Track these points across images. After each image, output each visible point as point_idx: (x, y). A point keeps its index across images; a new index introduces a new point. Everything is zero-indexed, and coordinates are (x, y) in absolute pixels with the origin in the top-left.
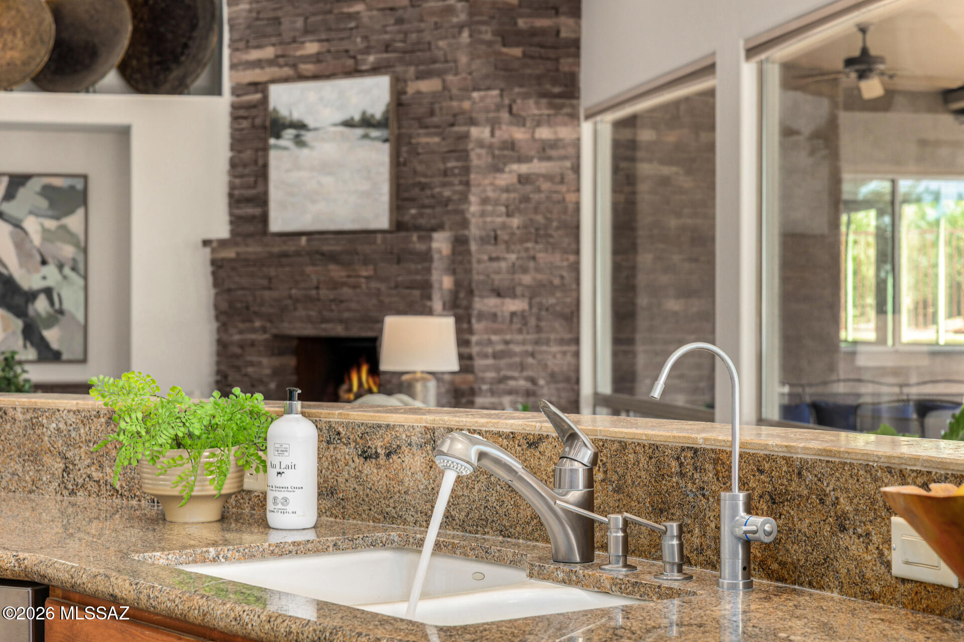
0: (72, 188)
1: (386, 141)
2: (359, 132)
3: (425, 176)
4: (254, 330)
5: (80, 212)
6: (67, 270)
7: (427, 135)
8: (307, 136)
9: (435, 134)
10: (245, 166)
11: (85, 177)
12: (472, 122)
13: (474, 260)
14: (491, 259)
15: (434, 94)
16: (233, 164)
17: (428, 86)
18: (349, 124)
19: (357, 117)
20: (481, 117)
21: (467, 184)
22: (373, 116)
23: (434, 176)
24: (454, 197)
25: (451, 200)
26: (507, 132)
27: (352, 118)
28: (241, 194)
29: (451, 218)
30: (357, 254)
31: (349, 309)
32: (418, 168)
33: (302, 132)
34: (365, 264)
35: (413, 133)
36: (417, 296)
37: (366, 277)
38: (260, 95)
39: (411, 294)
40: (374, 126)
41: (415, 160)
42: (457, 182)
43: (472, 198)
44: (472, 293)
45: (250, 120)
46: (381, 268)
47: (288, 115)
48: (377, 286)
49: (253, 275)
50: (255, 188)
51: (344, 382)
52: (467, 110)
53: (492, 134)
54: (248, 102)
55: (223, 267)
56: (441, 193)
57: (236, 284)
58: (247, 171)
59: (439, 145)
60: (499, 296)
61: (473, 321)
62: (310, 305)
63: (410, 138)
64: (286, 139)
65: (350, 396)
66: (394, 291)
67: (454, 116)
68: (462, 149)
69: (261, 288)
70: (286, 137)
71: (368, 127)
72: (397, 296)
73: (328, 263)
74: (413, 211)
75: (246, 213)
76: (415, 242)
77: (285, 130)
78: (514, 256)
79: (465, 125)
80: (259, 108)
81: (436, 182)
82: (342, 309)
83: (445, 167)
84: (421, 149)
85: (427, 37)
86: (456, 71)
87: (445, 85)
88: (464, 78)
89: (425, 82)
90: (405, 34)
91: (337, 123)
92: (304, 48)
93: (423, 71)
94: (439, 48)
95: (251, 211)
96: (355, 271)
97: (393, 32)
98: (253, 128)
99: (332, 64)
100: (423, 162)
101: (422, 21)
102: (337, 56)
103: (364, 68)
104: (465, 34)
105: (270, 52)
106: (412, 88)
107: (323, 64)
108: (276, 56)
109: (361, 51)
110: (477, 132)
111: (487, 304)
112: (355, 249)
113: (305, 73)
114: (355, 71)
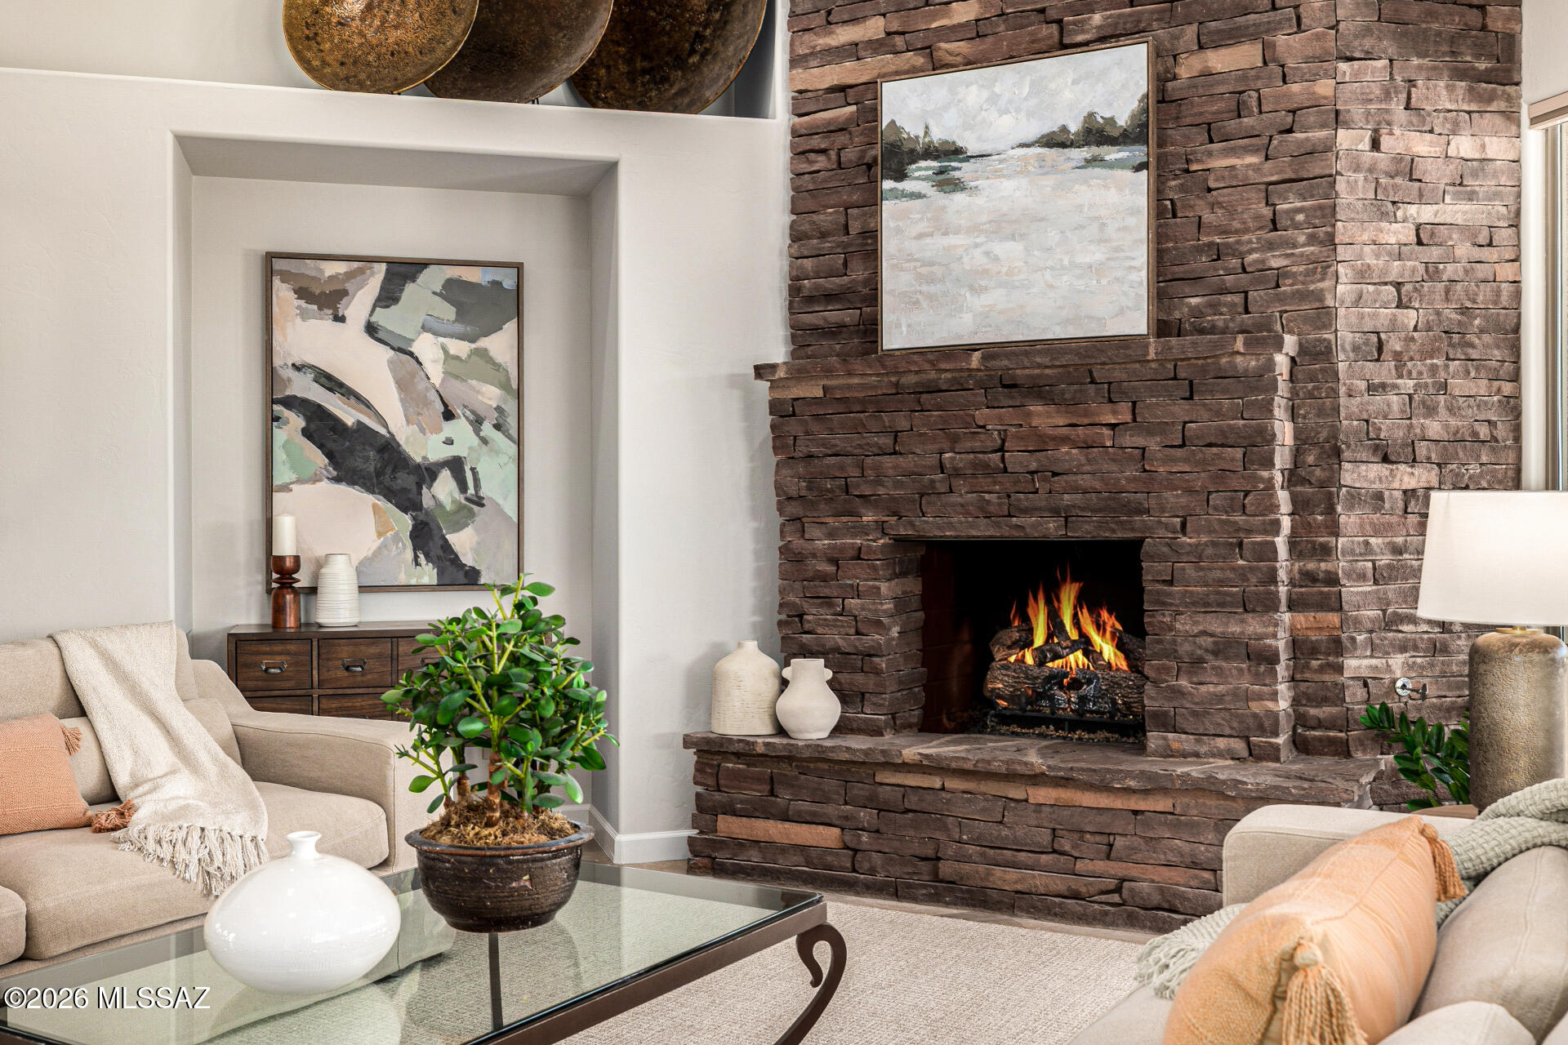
0: (497, 284)
1: (1138, 168)
3: (1225, 232)
4: (863, 530)
5: (511, 327)
6: (487, 429)
7: (1231, 152)
8: (965, 171)
9: (1247, 150)
10: (823, 235)
11: (519, 267)
12: (1338, 119)
13: (1342, 390)
14: (1371, 389)
15: (1244, 75)
16: (797, 236)
17: (1227, 60)
18: (1056, 141)
19: (1074, 127)
20: (1356, 111)
21: (1331, 242)
22: (1111, 121)
23: (1246, 231)
24: (1295, 269)
25: (1287, 275)
26: (1403, 140)
27: (1064, 129)
28: (817, 287)
29: (1288, 308)
30: (1093, 382)
31: (1075, 490)
32: (1207, 217)
33: (953, 164)
34: (1110, 401)
35: (1195, 152)
36: (1233, 460)
37: (1113, 426)
38: (854, 108)
39: (1218, 456)
40: (1112, 141)
41: (1201, 202)
42: (1302, 239)
43: (1341, 269)
44: (1337, 453)
45: (833, 154)
46: (1148, 407)
47: (922, 134)
48: (1140, 441)
49: (858, 428)
50: (846, 275)
51: (1008, 624)
52: (1326, 98)
53: (1375, 145)
54: (830, 122)
55: (794, 414)
56: (1263, 261)
57: (823, 445)
58: (827, 245)
59: (1257, 169)
60: (1386, 459)
61: (1339, 509)
62: (983, 482)
63: (1188, 161)
64: (918, 178)
65: (1024, 656)
66: (1179, 453)
67: (1294, 112)
68: (1317, 172)
69: (877, 451)
70: (917, 174)
71: (1099, 144)
72: (1186, 460)
73: (1027, 401)
74: (1194, 301)
75: (825, 319)
76: (1238, 353)
77: (914, 162)
78: (1411, 383)
79: (1323, 126)
80: (850, 133)
81: (1250, 242)
82: (1057, 487)
83: (1274, 211)
84: (1216, 180)
86: (1298, 24)
87: (1269, 54)
88: (1318, 37)
89: (1222, 52)
91: (1029, 141)
92: (948, 14)
93: (1219, 32)
95: (835, 315)
96: (1086, 414)
98: (838, 168)
99: (1004, 36)
100: (1220, 205)
102: (1019, 21)
103: (1081, 38)
105: (876, 28)
106: (1189, 67)
107: (989, 39)
108: (887, 34)
109: (1072, 8)
110: (1353, 139)
111: (1364, 475)
112: (1091, 372)
113: (949, 59)
114: (1061, 45)
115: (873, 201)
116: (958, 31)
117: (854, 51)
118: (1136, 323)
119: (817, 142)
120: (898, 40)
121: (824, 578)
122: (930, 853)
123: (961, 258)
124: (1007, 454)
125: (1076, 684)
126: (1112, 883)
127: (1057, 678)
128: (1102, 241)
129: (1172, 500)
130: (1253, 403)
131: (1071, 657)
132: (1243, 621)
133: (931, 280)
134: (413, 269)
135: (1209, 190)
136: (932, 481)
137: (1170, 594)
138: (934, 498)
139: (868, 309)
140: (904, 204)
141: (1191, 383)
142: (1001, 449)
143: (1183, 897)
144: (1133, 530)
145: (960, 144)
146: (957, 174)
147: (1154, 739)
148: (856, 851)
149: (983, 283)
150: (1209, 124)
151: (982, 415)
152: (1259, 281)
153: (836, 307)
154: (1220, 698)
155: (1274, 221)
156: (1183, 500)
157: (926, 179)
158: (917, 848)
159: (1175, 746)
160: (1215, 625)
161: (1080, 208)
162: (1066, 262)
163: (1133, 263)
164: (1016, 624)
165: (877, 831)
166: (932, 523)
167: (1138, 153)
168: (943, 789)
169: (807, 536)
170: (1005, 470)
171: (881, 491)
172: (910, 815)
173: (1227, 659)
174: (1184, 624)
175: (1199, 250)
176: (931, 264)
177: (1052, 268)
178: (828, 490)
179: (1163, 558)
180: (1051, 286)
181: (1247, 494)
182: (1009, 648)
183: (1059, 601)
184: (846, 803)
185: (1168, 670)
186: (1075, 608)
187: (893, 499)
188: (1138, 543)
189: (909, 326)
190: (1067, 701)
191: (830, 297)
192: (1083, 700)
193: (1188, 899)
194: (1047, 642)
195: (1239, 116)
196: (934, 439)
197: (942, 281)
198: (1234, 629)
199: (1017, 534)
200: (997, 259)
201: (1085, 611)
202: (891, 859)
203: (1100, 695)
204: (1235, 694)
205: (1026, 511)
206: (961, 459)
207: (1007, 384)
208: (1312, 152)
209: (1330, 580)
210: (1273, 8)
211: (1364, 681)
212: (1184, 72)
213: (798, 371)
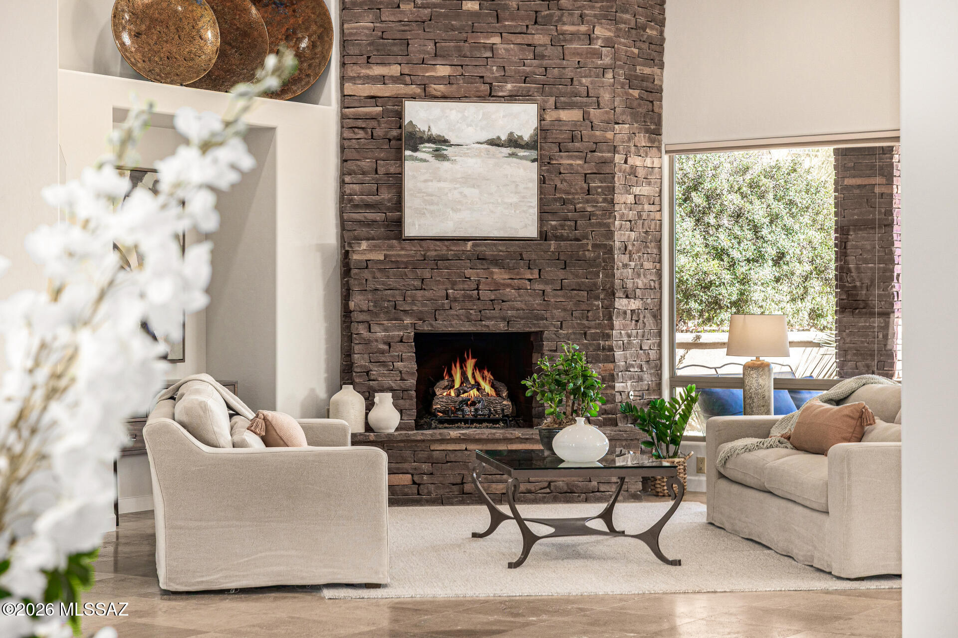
1: (534, 161)
2: (507, 151)
3: (568, 193)
4: (405, 328)
7: (570, 157)
8: (449, 151)
9: (577, 158)
10: (364, 173)
12: (615, 150)
13: (616, 267)
14: (623, 266)
15: (575, 123)
16: (348, 172)
17: (567, 115)
18: (494, 143)
19: (504, 138)
20: (620, 146)
21: (612, 202)
22: (521, 137)
23: (577, 193)
24: (597, 212)
25: (594, 215)
26: (635, 160)
27: (499, 138)
28: (362, 200)
29: (595, 230)
30: (522, 259)
31: (513, 308)
32: (559, 185)
33: (443, 147)
34: (529, 268)
35: (554, 155)
36: (583, 296)
37: (530, 280)
38: (381, 109)
39: (577, 295)
40: (522, 147)
41: (557, 178)
42: (601, 200)
43: (616, 213)
44: (614, 294)
45: (369, 131)
46: (547, 272)
47: (427, 130)
48: (542, 287)
49: (403, 276)
50: (377, 195)
51: (442, 378)
52: (610, 139)
53: (626, 162)
54: (366, 114)
55: (367, 267)
56: (584, 208)
57: (383, 284)
58: (367, 178)
59: (582, 167)
60: (627, 297)
61: (614, 318)
62: (468, 305)
63: (549, 159)
64: (424, 152)
65: (450, 393)
66: (559, 293)
67: (596, 143)
68: (608, 171)
69: (413, 288)
70: (424, 150)
71: (515, 147)
72: (563, 296)
73: (490, 267)
74: (553, 223)
75: (365, 217)
76: (588, 250)
77: (423, 143)
78: (634, 263)
79: (609, 152)
80: (378, 121)
81: (579, 199)
82: (505, 307)
83: (589, 186)
84: (564, 169)
85: (569, 73)
86: (598, 105)
87: (586, 116)
88: (607, 112)
89: (566, 112)
90: (546, 69)
91: (482, 141)
92: (434, 70)
93: (565, 103)
94: (581, 84)
95: (371, 215)
96: (518, 274)
97: (532, 66)
98: (372, 138)
99: (462, 86)
100: (566, 181)
101: (564, 59)
102: (470, 80)
103: (500, 94)
104: (609, 75)
105: (395, 70)
106: (551, 116)
107: (455, 86)
108: (401, 74)
109: (496, 79)
110: (619, 158)
111: (621, 303)
112: (521, 255)
113: (434, 93)
114: (490, 96)
115: (399, 159)
116: (439, 80)
117: (383, 80)
118: (532, 232)
119: (360, 123)
120: (407, 78)
121: (382, 352)
122: (459, 481)
123: (447, 194)
124: (480, 292)
125: (473, 404)
126: (546, 484)
127: (465, 402)
128: (516, 193)
129: (557, 314)
130: (591, 272)
131: (471, 392)
133: (432, 203)
134: (140, 174)
135: (560, 173)
136: (443, 304)
138: (442, 312)
139: (390, 214)
140: (417, 163)
141: (565, 262)
142: (477, 289)
143: (577, 486)
144: (539, 327)
145: (447, 137)
146: (445, 152)
148: (419, 485)
149: (458, 207)
150: (560, 143)
151: (468, 272)
152: (582, 217)
153: (372, 211)
155: (588, 191)
156: (562, 314)
157: (429, 152)
158: (452, 480)
161: (506, 176)
162: (500, 201)
163: (531, 204)
164: (446, 378)
165: (432, 474)
166: (442, 324)
167: (534, 154)
168: (466, 449)
169: (372, 331)
170: (479, 299)
171: (415, 308)
172: (449, 464)
175: (555, 200)
176: (431, 195)
177: (493, 203)
178: (385, 307)
179: (552, 340)
180: (492, 212)
181: (588, 311)
182: (442, 389)
184: (414, 462)
187: (421, 312)
188: (542, 332)
189: (419, 225)
190: (469, 411)
191: (368, 206)
192: (476, 410)
193: (579, 487)
194: (461, 384)
195: (573, 142)
196: (443, 283)
197: (437, 204)
199: (485, 330)
200: (465, 196)
201: (478, 371)
202: (438, 487)
203: (485, 407)
205: (489, 319)
206: (458, 294)
207: (481, 258)
208: (605, 162)
209: (611, 349)
210: (588, 96)
211: (620, 393)
212: (548, 118)
213: (374, 246)
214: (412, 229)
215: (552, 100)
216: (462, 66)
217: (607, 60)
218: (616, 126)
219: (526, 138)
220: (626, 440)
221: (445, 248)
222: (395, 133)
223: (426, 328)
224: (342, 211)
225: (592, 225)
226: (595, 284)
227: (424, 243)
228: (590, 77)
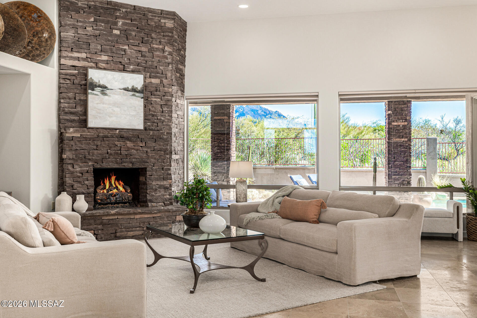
1: (142, 98)
3: (155, 112)
4: (89, 166)
7: (155, 98)
8: (108, 92)
9: (158, 98)
10: (69, 99)
12: (172, 96)
13: (172, 142)
14: (174, 142)
15: (157, 84)
16: (63, 98)
17: (154, 81)
18: (126, 89)
19: (130, 88)
20: (174, 95)
21: (171, 117)
22: (137, 88)
23: (158, 112)
24: (166, 120)
25: (164, 121)
26: (178, 101)
27: (128, 88)
28: (69, 110)
29: (165, 127)
30: (139, 138)
31: (135, 158)
32: (151, 109)
33: (105, 90)
34: (141, 142)
35: (149, 97)
36: (162, 153)
37: (141, 147)
38: (77, 71)
39: (160, 153)
40: (137, 92)
41: (150, 106)
42: (167, 115)
43: (173, 121)
44: (172, 153)
45: (72, 81)
46: (148, 143)
47: (98, 82)
48: (146, 149)
49: (89, 144)
50: (76, 108)
51: (100, 185)
52: (170, 92)
53: (176, 101)
54: (71, 73)
55: (72, 140)
56: (161, 118)
57: (80, 147)
58: (71, 101)
59: (160, 102)
60: (175, 154)
61: (171, 162)
62: (116, 157)
63: (148, 98)
64: (97, 91)
65: (104, 191)
66: (153, 152)
67: (165, 93)
68: (170, 104)
69: (93, 149)
70: (97, 90)
71: (135, 92)
72: (155, 153)
73: (126, 141)
74: (149, 124)
75: (70, 118)
76: (165, 135)
77: (96, 88)
78: (177, 141)
79: (170, 96)
80: (76, 77)
81: (159, 114)
82: (131, 158)
83: (163, 110)
84: (153, 102)
85: (155, 64)
86: (166, 78)
87: (161, 82)
88: (169, 81)
89: (154, 79)
90: (146, 61)
91: (121, 88)
92: (101, 57)
93: (154, 76)
94: (160, 69)
95: (73, 117)
96: (137, 144)
97: (141, 60)
98: (73, 84)
99: (113, 66)
100: (154, 107)
101: (153, 58)
102: (116, 63)
103: (128, 70)
104: (170, 66)
105: (84, 55)
106: (148, 80)
107: (109, 65)
108: (87, 57)
109: (127, 63)
110: (174, 99)
111: (174, 157)
112: (138, 136)
113: (101, 67)
114: (124, 70)
115: (86, 93)
116: (103, 61)
117: (78, 59)
118: (141, 127)
119: (68, 77)
120: (89, 59)
121: (79, 177)
122: (114, 232)
123: (107, 110)
124: (122, 151)
125: (115, 196)
127: (111, 195)
129: (152, 160)
130: (165, 144)
131: (114, 190)
132: (163, 182)
136: (106, 156)
137: (151, 178)
138: (105, 159)
139: (81, 117)
140: (94, 96)
141: (155, 139)
142: (120, 150)
144: (145, 166)
145: (107, 86)
146: (106, 92)
147: (150, 204)
148: (97, 235)
149: (111, 115)
150: (151, 92)
151: (117, 143)
152: (160, 122)
153: (73, 116)
154: (160, 196)
155: (162, 111)
156: (154, 161)
157: (99, 92)
158: (111, 232)
159: (153, 205)
160: (159, 183)
162: (128, 113)
163: (141, 116)
164: (102, 185)
165: (103, 230)
166: (105, 165)
167: (142, 95)
169: (74, 168)
170: (121, 154)
171: (94, 158)
172: (110, 225)
173: (161, 189)
174: (154, 183)
175: (150, 114)
176: (100, 110)
177: (126, 114)
178: (80, 157)
179: (150, 171)
181: (164, 159)
182: (101, 190)
183: (111, 180)
184: (95, 225)
185: (151, 191)
186: (115, 181)
187: (96, 159)
188: (146, 168)
189: (95, 122)
190: (113, 199)
191: (71, 113)
192: (116, 198)
194: (109, 188)
195: (156, 92)
196: (106, 147)
198: (162, 183)
199: (123, 167)
200: (114, 111)
201: (117, 181)
202: (105, 235)
203: (119, 197)
204: (162, 195)
205: (125, 162)
206: (112, 152)
207: (122, 137)
208: (168, 100)
209: (170, 174)
210: (162, 74)
211: (173, 191)
212: (147, 81)
213: (76, 130)
214: (91, 124)
215: (148, 74)
216: (112, 57)
217: (170, 60)
218: (173, 87)
219: (139, 88)
220: (181, 211)
221: (107, 132)
222: (84, 82)
223: (98, 166)
224: (59, 115)
225: (163, 125)
226: (167, 149)
227: (98, 130)
228: (163, 66)
